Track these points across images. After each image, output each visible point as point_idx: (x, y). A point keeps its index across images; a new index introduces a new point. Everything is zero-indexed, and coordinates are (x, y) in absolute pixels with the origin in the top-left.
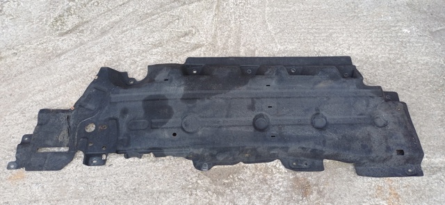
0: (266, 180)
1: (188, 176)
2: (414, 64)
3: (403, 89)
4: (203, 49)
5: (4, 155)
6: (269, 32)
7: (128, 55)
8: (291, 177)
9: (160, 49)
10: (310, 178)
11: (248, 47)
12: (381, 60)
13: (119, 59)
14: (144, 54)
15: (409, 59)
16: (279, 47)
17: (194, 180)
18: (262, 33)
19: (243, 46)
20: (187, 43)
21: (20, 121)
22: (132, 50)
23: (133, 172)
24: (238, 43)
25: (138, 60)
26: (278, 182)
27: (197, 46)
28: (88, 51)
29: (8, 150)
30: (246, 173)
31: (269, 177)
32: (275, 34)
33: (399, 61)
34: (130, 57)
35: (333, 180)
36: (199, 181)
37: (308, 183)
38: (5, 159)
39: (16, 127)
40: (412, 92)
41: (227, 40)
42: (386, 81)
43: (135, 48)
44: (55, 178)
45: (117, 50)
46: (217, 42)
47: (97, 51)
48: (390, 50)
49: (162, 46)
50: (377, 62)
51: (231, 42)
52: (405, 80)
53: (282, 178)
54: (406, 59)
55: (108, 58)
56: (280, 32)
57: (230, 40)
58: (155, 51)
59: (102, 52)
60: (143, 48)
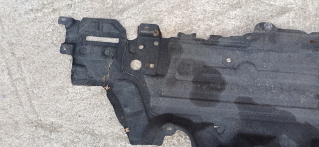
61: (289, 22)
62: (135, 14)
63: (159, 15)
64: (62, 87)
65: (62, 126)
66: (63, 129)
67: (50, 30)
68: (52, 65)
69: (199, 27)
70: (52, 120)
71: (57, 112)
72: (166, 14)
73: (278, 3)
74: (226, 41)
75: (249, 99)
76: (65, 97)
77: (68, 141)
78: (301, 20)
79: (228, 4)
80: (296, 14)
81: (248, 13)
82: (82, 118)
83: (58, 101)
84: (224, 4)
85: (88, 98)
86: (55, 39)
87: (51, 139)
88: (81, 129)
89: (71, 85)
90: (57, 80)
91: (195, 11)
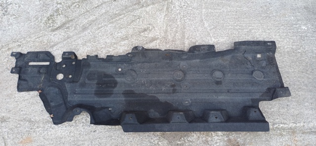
0: (207, 142)
1: (152, 139)
2: (310, 53)
3: (303, 72)
4: (158, 41)
5: (15, 124)
6: (205, 28)
7: (103, 46)
8: (226, 139)
9: (126, 42)
10: (239, 139)
11: (190, 39)
12: (286, 50)
13: (97, 50)
14: (115, 46)
15: (306, 49)
16: (213, 40)
17: (156, 142)
18: (200, 29)
19: (187, 39)
20: (146, 37)
21: (26, 98)
22: (106, 42)
23: (111, 136)
24: (183, 37)
25: (111, 50)
26: (216, 143)
27: (153, 39)
28: (73, 43)
29: (19, 121)
30: (193, 136)
31: (210, 139)
32: (210, 30)
33: (299, 51)
34: (105, 48)
35: (255, 140)
36: (159, 143)
37: (237, 143)
38: (16, 127)
39: (24, 103)
40: (309, 74)
41: (175, 35)
42: (290, 66)
43: (108, 41)
44: (55, 141)
45: (95, 42)
46: (168, 36)
47: (80, 43)
48: (293, 42)
49: (128, 39)
50: (284, 52)
51: (178, 36)
52: (304, 65)
53: (219, 140)
54: (305, 49)
55: (89, 49)
56: (214, 28)
57: (177, 34)
58: (123, 43)
59: (84, 44)
60: (114, 41)
61: (156, 46)
62: (61, 47)
63: (76, 47)
64: (11, 94)
65: (9, 118)
66: (10, 120)
67: (6, 61)
68: (5, 81)
69: (102, 52)
70: (3, 115)
71: (7, 109)
72: (81, 45)
73: (150, 35)
74: (117, 58)
75: (132, 91)
76: (13, 100)
77: (13, 127)
78: (164, 44)
79: (120, 38)
80: (161, 41)
81: (132, 42)
82: (23, 112)
83: (8, 103)
84: (118, 38)
85: (28, 99)
86: (8, 66)
87: (2, 126)
88: (22, 119)
89: (17, 92)
90: (8, 90)
91: (99, 43)
